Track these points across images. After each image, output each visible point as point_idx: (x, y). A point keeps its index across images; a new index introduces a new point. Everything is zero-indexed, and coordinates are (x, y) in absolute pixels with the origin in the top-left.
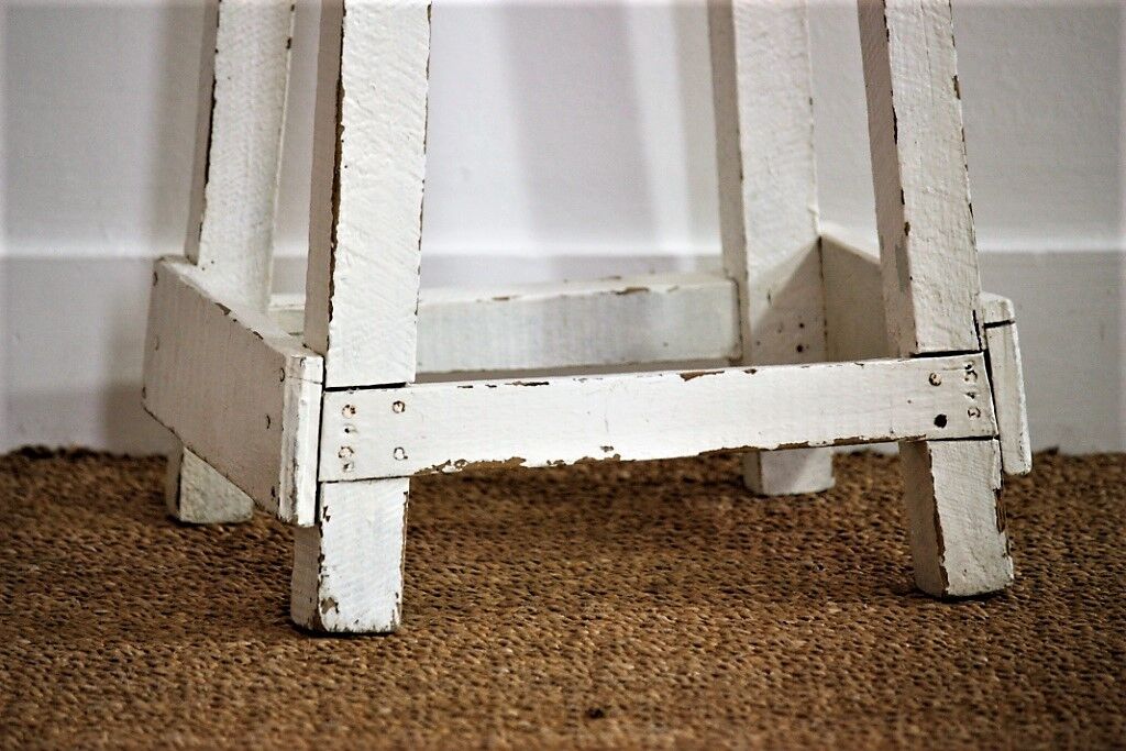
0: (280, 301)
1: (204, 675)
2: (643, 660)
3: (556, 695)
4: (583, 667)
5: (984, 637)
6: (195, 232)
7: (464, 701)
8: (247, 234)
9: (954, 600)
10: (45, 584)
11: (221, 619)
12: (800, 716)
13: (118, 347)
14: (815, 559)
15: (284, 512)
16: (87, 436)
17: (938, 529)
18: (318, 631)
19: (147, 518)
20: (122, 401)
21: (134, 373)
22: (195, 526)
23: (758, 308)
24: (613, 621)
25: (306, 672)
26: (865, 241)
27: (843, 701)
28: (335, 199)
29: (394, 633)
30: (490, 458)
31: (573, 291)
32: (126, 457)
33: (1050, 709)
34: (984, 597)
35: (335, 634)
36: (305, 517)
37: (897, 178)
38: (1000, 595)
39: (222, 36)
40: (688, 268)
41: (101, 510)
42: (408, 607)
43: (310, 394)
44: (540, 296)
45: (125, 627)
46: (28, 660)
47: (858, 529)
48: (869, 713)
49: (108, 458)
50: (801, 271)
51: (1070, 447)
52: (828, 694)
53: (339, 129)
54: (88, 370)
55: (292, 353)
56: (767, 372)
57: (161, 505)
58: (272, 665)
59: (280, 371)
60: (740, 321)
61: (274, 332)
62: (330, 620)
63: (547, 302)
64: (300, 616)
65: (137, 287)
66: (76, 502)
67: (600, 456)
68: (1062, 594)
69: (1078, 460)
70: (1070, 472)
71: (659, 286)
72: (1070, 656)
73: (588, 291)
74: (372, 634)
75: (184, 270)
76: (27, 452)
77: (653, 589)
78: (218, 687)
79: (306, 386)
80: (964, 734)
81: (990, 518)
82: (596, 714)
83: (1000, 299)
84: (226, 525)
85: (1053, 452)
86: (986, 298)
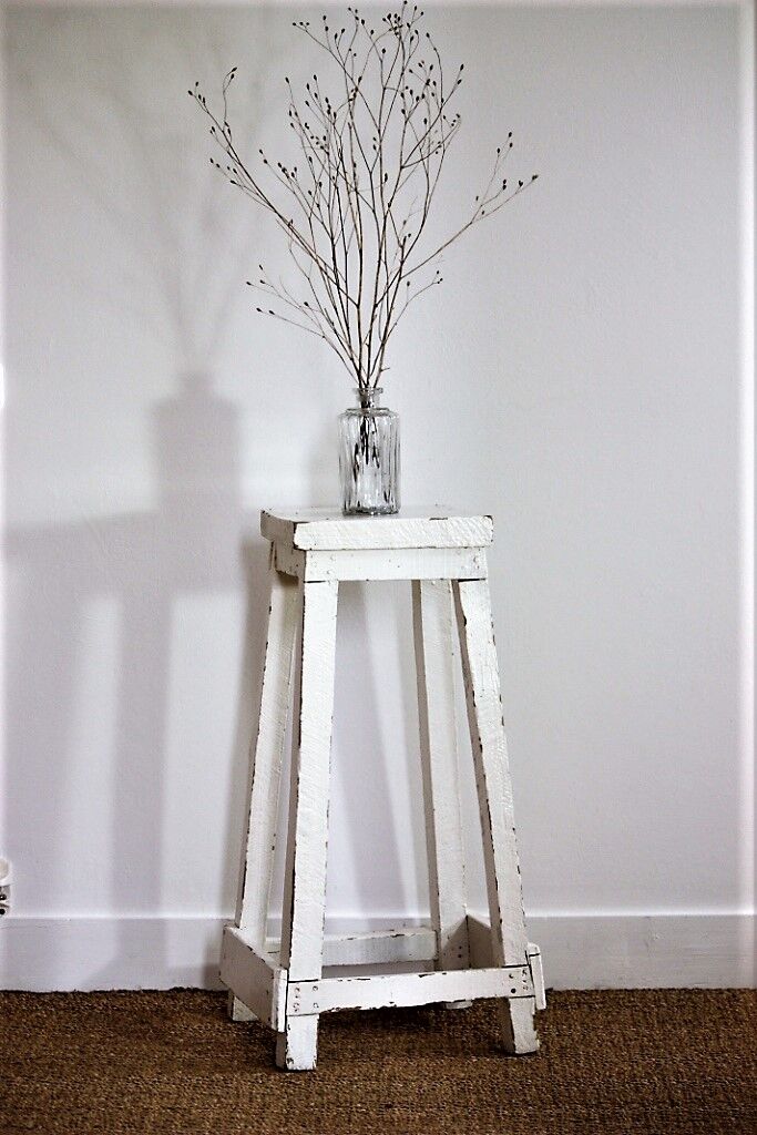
0: (269, 940)
1: (245, 1088)
2: (406, 1082)
3: (375, 1098)
4: (384, 1085)
5: (530, 1072)
6: (239, 915)
7: (342, 1100)
8: (257, 917)
9: (518, 1056)
10: (186, 1046)
11: (251, 1063)
12: (465, 1107)
13: (209, 951)
14: (467, 1037)
15: (273, 1027)
16: (197, 984)
17: (512, 1029)
18: (285, 1069)
19: (221, 1018)
20: (210, 971)
21: (217, 960)
22: (239, 1022)
23: (444, 942)
24: (393, 1065)
25: (282, 1086)
26: (483, 916)
27: (480, 1100)
28: (292, 913)
29: (314, 1070)
30: (349, 1006)
31: (376, 936)
32: (211, 991)
33: (555, 1103)
34: (529, 1054)
35: (292, 1071)
36: (281, 1029)
37: (497, 902)
38: (535, 1053)
39: (249, 846)
40: (418, 923)
41: (204, 1015)
42: (319, 1060)
43: (283, 984)
44: (365, 938)
45: (216, 1066)
46: (182, 1080)
47: (482, 1024)
48: (490, 1106)
49: (205, 992)
50: (460, 928)
51: (556, 988)
52: (474, 1097)
53: (294, 887)
54: (197, 960)
55: (276, 969)
56: (450, 974)
57: (225, 1013)
58: (270, 1084)
59: (272, 975)
60: (438, 946)
61: (269, 959)
62: (290, 1066)
63: (367, 940)
64: (279, 1063)
65: (215, 930)
66: (195, 1012)
67: (389, 1005)
68: (557, 1052)
69: (560, 993)
70: (557, 997)
71: (408, 934)
72: (561, 1080)
73: (382, 936)
74: (306, 1071)
75: (234, 930)
76: (176, 989)
77: (408, 1051)
78: (251, 1093)
79: (282, 981)
80: (524, 1114)
81: (531, 1026)
82: (388, 1106)
83: (535, 945)
84: (249, 1022)
85: (551, 990)
86: (530, 945)
